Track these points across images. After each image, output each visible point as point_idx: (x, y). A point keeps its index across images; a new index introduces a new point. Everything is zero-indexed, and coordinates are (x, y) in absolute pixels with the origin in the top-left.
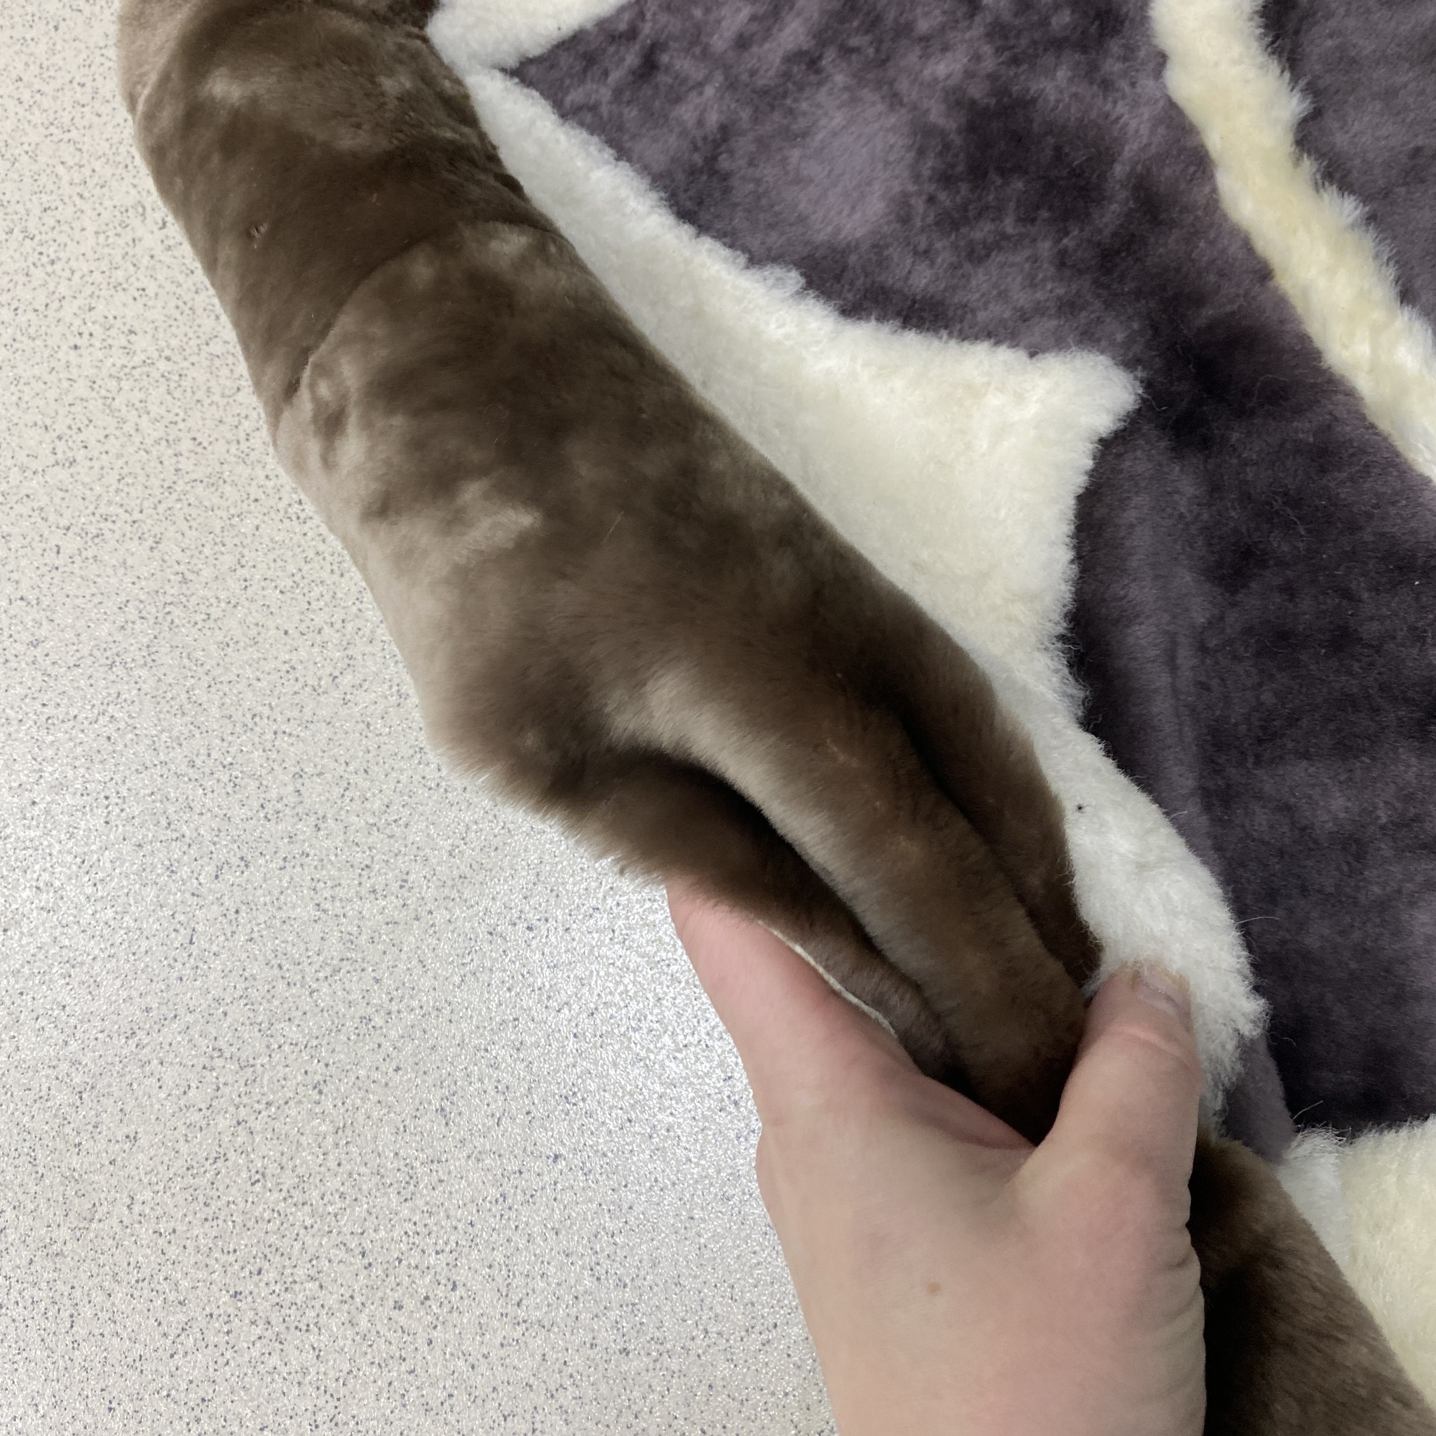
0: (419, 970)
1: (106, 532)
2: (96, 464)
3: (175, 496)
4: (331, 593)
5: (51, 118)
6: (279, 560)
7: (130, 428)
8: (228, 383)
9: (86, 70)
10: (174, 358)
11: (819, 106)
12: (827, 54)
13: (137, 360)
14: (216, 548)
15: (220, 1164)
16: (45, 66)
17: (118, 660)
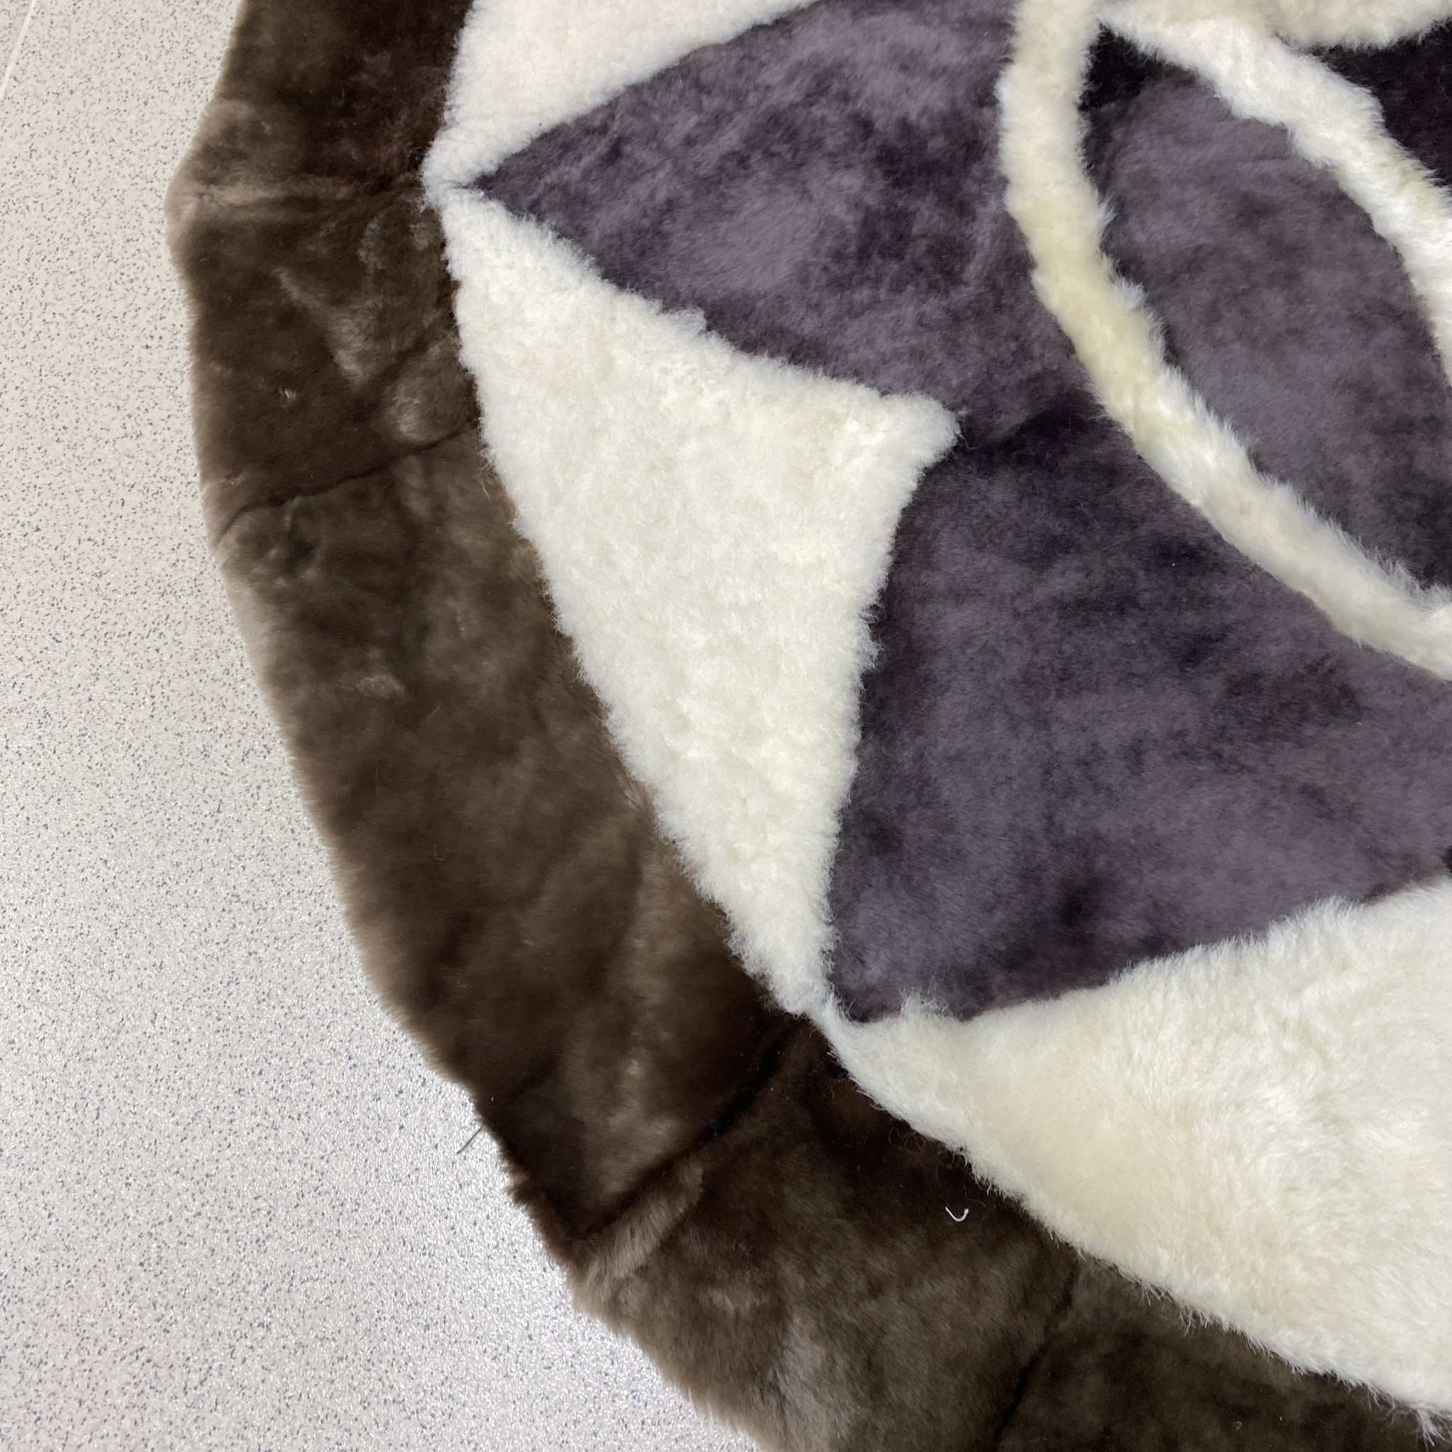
2: (159, 438)
9: (169, 137)
11: (745, 193)
12: (754, 155)
15: (232, 987)
16: (134, 131)
17: (169, 590)
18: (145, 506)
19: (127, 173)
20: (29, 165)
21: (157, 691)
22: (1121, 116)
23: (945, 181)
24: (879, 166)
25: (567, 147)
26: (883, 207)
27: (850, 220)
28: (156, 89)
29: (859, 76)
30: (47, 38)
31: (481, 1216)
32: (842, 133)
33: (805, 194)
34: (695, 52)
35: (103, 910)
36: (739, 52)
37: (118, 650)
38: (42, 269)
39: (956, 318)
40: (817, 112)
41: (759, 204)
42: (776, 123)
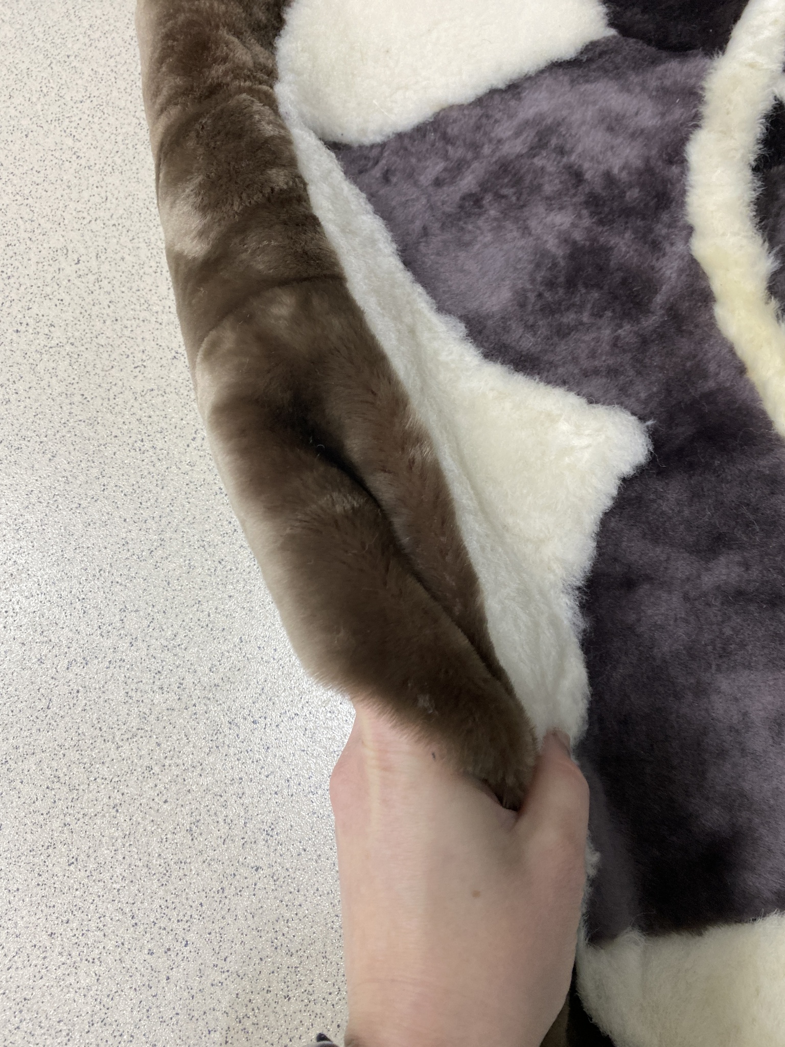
0: (185, 740)
1: (23, 446)
2: (22, 404)
3: (67, 429)
4: (155, 498)
5: (18, 189)
6: (125, 475)
7: (44, 383)
8: (107, 363)
10: (75, 344)
11: (479, 228)
12: (487, 197)
13: (54, 343)
14: (89, 464)
15: (50, 850)
23: (640, 223)
24: (587, 208)
26: (588, 243)
27: (560, 253)
28: (35, 125)
29: (573, 133)
32: (557, 181)
33: (526, 230)
34: (444, 110)
36: (478, 111)
39: (644, 341)
40: (538, 162)
41: (489, 237)
42: (505, 171)
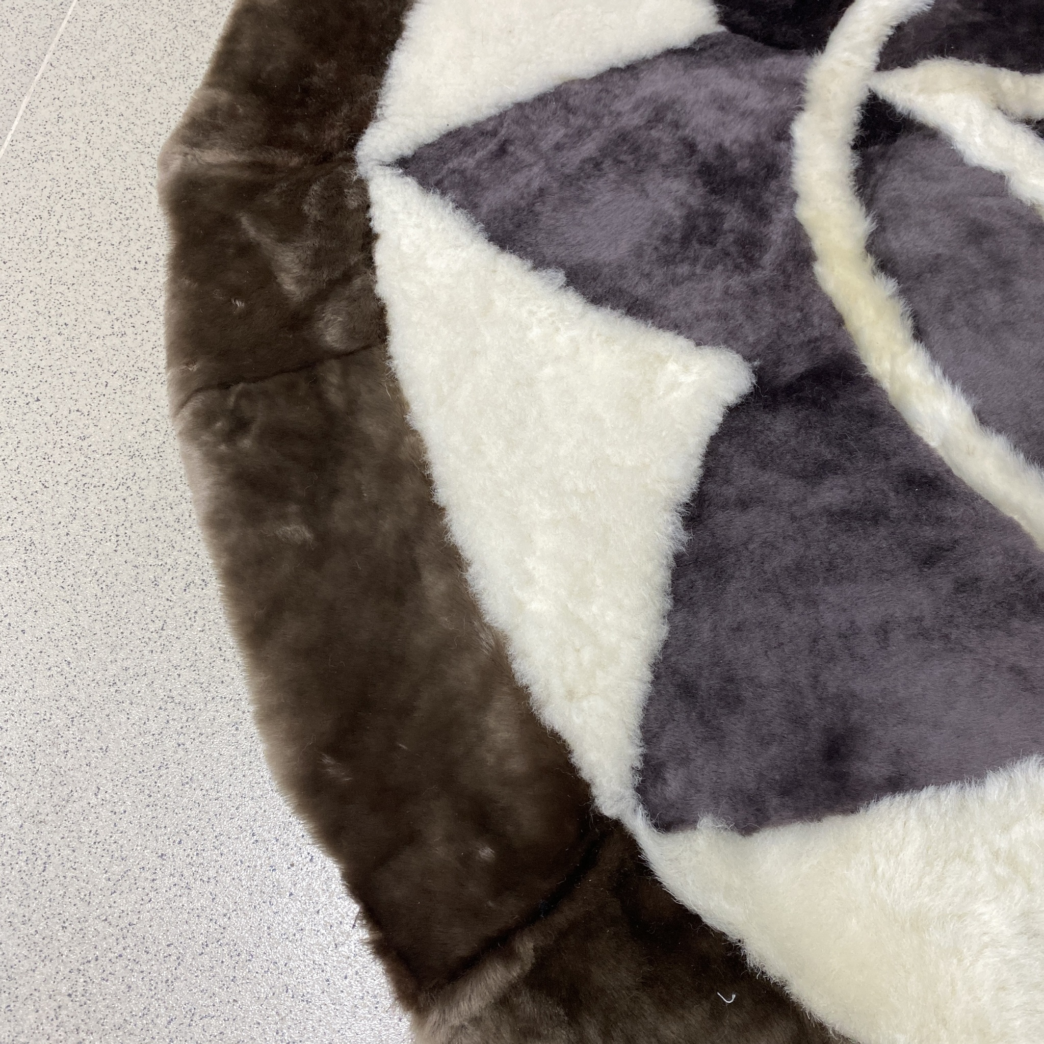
5: (139, 139)
9: (165, 116)
11: (598, 188)
12: (606, 162)
16: (139, 110)
17: (137, 453)
18: (124, 389)
19: (131, 140)
20: (56, 128)
21: (121, 530)
22: (882, 156)
23: (749, 192)
24: (700, 178)
25: (466, 143)
26: (703, 207)
27: (677, 215)
28: (158, 81)
29: (687, 111)
30: (78, 37)
31: (350, 972)
32: (673, 151)
33: (644, 193)
34: (566, 83)
35: (63, 700)
36: (599, 86)
37: (93, 498)
38: (59, 205)
39: (754, 292)
40: (655, 134)
41: (608, 197)
42: (624, 140)
